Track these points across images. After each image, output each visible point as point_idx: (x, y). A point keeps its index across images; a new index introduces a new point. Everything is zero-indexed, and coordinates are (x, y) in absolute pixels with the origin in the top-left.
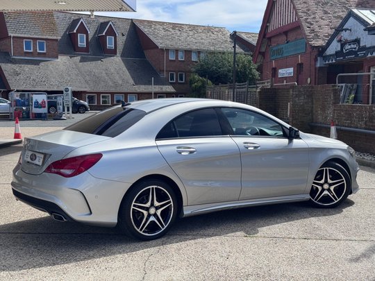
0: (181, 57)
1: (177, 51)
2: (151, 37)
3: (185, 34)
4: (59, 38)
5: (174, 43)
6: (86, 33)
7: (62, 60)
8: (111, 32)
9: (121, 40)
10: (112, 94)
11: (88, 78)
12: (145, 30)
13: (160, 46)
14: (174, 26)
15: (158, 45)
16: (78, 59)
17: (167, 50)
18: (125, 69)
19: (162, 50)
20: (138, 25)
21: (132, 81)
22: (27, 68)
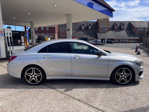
0: (142, 30)
1: (141, 28)
2: (134, 25)
3: (144, 24)
4: (110, 27)
5: (140, 26)
6: (117, 25)
7: (110, 32)
8: (123, 25)
9: (126, 27)
10: (122, 39)
11: (116, 36)
12: (132, 24)
13: (136, 27)
14: (141, 22)
15: (135, 27)
16: (114, 31)
17: (138, 28)
18: (126, 33)
19: (136, 28)
20: (131, 22)
21: (127, 36)
22: (102, 34)
